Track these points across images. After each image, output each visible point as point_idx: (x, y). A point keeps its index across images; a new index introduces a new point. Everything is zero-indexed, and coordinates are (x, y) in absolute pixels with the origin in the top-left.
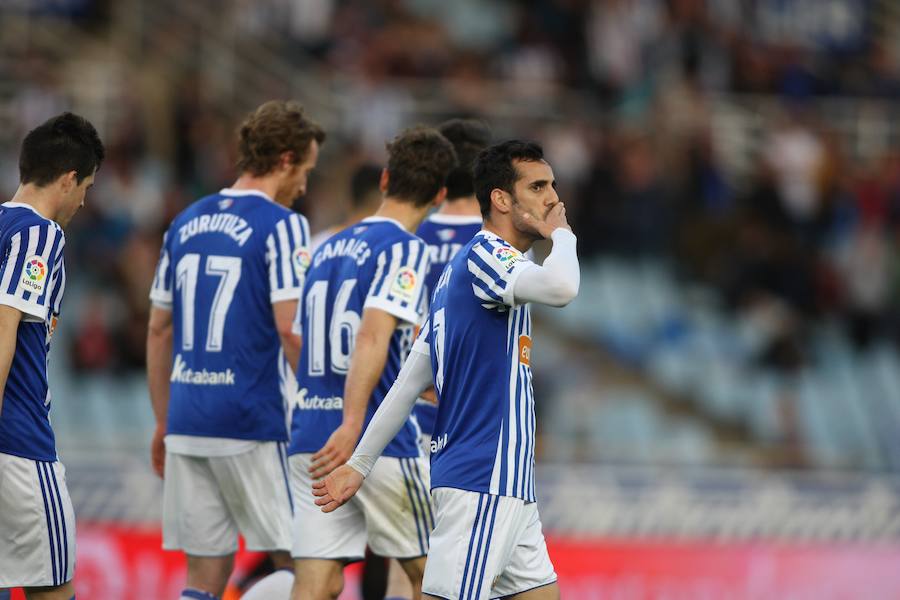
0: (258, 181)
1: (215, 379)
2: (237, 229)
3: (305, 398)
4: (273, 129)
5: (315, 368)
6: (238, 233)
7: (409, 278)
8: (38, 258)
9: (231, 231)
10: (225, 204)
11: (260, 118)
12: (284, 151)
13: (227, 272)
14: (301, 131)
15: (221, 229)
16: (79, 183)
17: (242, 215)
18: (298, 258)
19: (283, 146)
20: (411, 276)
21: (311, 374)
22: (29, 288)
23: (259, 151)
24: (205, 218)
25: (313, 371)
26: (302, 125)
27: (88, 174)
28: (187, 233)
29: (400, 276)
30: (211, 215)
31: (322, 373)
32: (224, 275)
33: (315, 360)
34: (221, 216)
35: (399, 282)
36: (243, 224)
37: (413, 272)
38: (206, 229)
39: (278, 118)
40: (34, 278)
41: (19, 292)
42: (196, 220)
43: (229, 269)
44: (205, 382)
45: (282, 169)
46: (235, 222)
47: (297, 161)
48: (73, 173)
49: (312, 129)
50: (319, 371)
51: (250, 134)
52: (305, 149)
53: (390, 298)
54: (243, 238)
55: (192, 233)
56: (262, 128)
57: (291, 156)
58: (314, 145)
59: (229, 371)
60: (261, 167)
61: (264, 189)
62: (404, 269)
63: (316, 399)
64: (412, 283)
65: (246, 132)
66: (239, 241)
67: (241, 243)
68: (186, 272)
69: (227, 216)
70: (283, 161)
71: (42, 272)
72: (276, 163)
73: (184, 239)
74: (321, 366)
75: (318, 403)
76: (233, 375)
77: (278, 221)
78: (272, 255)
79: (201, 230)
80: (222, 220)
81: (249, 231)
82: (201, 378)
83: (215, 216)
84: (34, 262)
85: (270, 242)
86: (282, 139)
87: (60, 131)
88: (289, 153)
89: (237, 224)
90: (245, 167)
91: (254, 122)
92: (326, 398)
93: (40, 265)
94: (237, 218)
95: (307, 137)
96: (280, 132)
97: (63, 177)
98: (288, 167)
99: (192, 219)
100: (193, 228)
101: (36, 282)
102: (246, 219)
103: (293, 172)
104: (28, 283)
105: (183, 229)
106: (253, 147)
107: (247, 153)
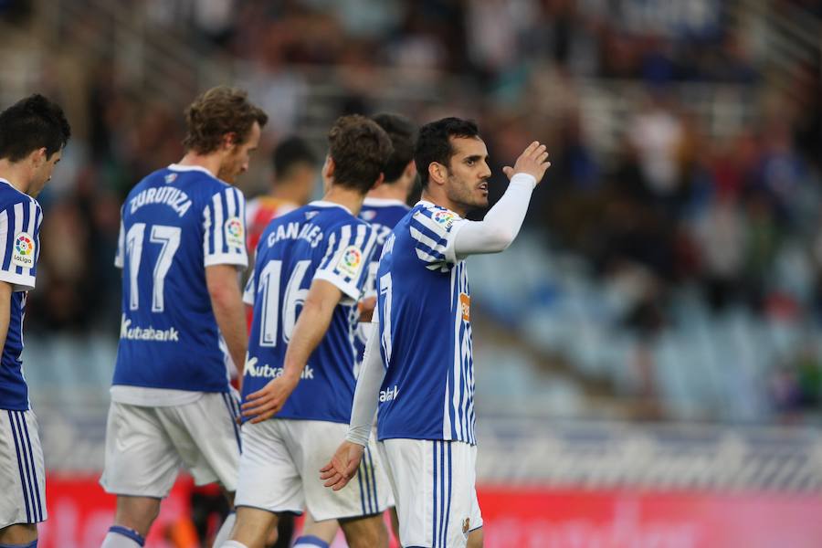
0: (202, 159)
1: (161, 336)
2: (180, 200)
3: (255, 366)
4: (218, 112)
5: (266, 340)
6: (180, 205)
7: (355, 258)
8: (25, 235)
9: (173, 203)
10: (170, 178)
11: (208, 101)
12: (227, 131)
13: (168, 240)
14: (243, 114)
15: (164, 201)
16: (48, 159)
17: (184, 188)
18: (229, 227)
19: (226, 127)
20: (357, 255)
21: (262, 344)
22: (20, 264)
23: (204, 131)
24: (153, 190)
25: (264, 342)
26: (245, 108)
27: (56, 150)
28: (136, 204)
29: (348, 254)
30: (157, 188)
31: (274, 345)
32: (165, 242)
33: (267, 333)
34: (165, 189)
35: (346, 259)
36: (184, 196)
37: (359, 251)
38: (152, 201)
39: (223, 101)
40: (23, 253)
41: (12, 268)
42: (144, 192)
43: (170, 238)
44: (152, 338)
45: (225, 149)
46: (177, 195)
47: (239, 141)
48: (43, 149)
49: (254, 112)
50: (272, 342)
51: (196, 116)
52: (247, 130)
53: (336, 272)
54: (183, 210)
55: (140, 204)
56: (208, 110)
57: (233, 136)
58: (256, 126)
59: (172, 329)
60: (206, 146)
61: (207, 166)
62: (351, 248)
63: (267, 367)
64: (358, 261)
65: (194, 112)
66: (179, 212)
67: (181, 215)
68: (133, 240)
69: (171, 189)
70: (225, 141)
71: (30, 247)
72: (219, 143)
73: (133, 209)
74: (274, 338)
75: (269, 372)
76: (176, 333)
77: (215, 193)
78: (207, 224)
79: (147, 202)
80: (166, 193)
81: (189, 203)
82: (148, 334)
83: (160, 189)
84: (22, 238)
85: (207, 213)
86: (225, 120)
87: (31, 111)
88: (231, 134)
89: (179, 197)
90: (192, 145)
91: (201, 105)
92: (278, 368)
93: (28, 241)
94: (179, 192)
95: (248, 120)
96: (223, 115)
97: (34, 153)
98: (230, 146)
99: (141, 191)
100: (141, 200)
101: (26, 257)
102: (187, 194)
103: (235, 151)
104: (19, 259)
105: (134, 201)
106: (199, 127)
107: (194, 132)
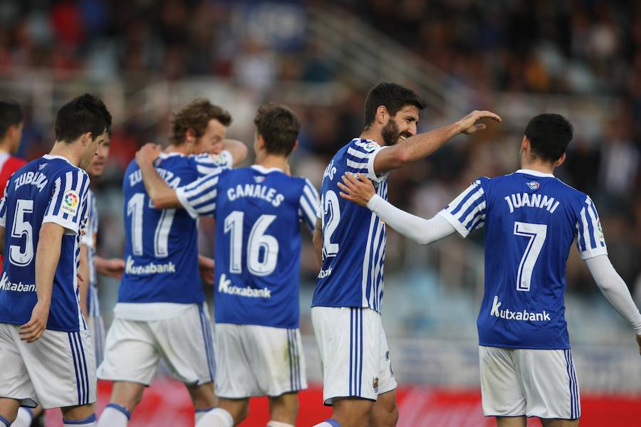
1: (161, 269)
8: (73, 192)
16: (93, 140)
21: (231, 271)
22: (67, 212)
25: (234, 269)
27: (100, 133)
28: (134, 180)
31: (240, 271)
33: (235, 263)
40: (70, 205)
47: (198, 135)
48: (89, 133)
50: (237, 270)
57: (191, 132)
59: (170, 264)
63: (235, 287)
68: (134, 206)
71: (76, 201)
73: (132, 183)
74: (240, 267)
75: (236, 291)
76: (174, 266)
84: (71, 195)
87: (81, 106)
93: (74, 197)
97: (82, 136)
101: (71, 207)
104: (67, 208)
105: (131, 177)
